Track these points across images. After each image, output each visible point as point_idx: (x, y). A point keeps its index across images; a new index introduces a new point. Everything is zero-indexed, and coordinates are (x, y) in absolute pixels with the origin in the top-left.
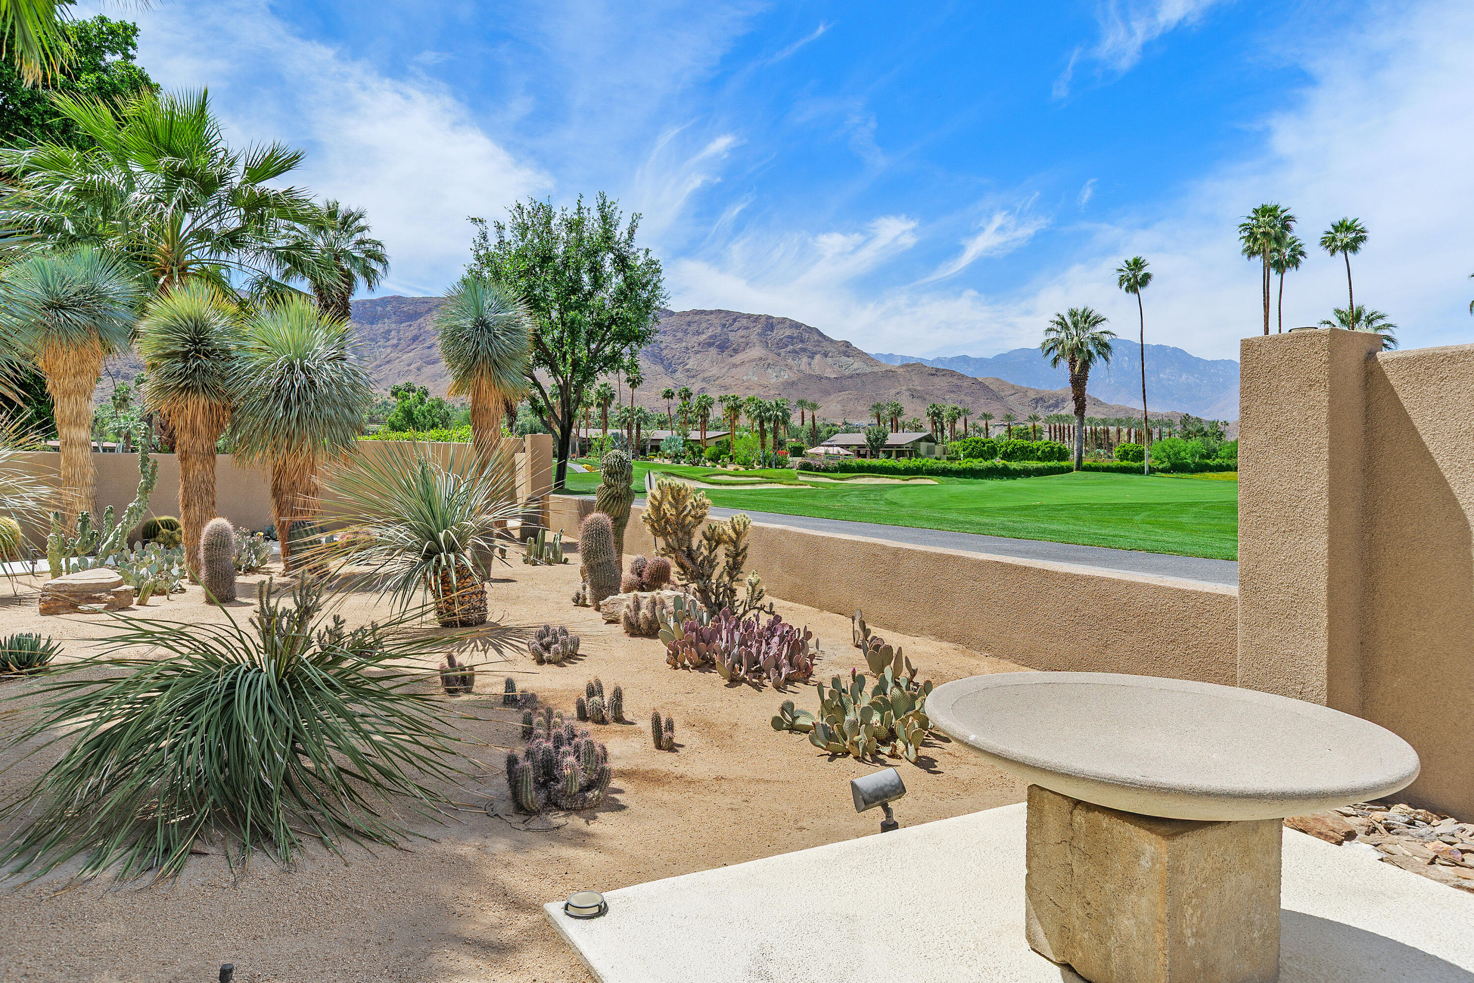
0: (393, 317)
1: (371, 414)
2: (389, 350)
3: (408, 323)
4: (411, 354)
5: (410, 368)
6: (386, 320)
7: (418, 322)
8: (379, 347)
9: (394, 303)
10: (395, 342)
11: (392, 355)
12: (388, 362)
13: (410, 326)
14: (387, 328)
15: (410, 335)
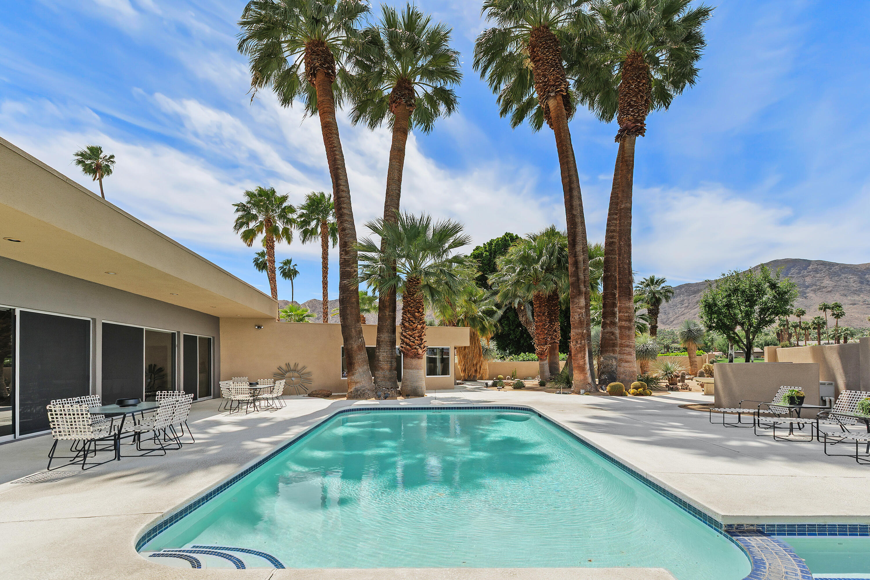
0: (686, 294)
1: (674, 339)
2: (683, 309)
3: (694, 295)
4: (695, 310)
5: (695, 316)
6: (682, 295)
7: (699, 294)
8: (678, 308)
9: (686, 287)
10: (687, 305)
11: (685, 311)
12: (683, 315)
13: (695, 296)
14: (682, 299)
15: (695, 301)
